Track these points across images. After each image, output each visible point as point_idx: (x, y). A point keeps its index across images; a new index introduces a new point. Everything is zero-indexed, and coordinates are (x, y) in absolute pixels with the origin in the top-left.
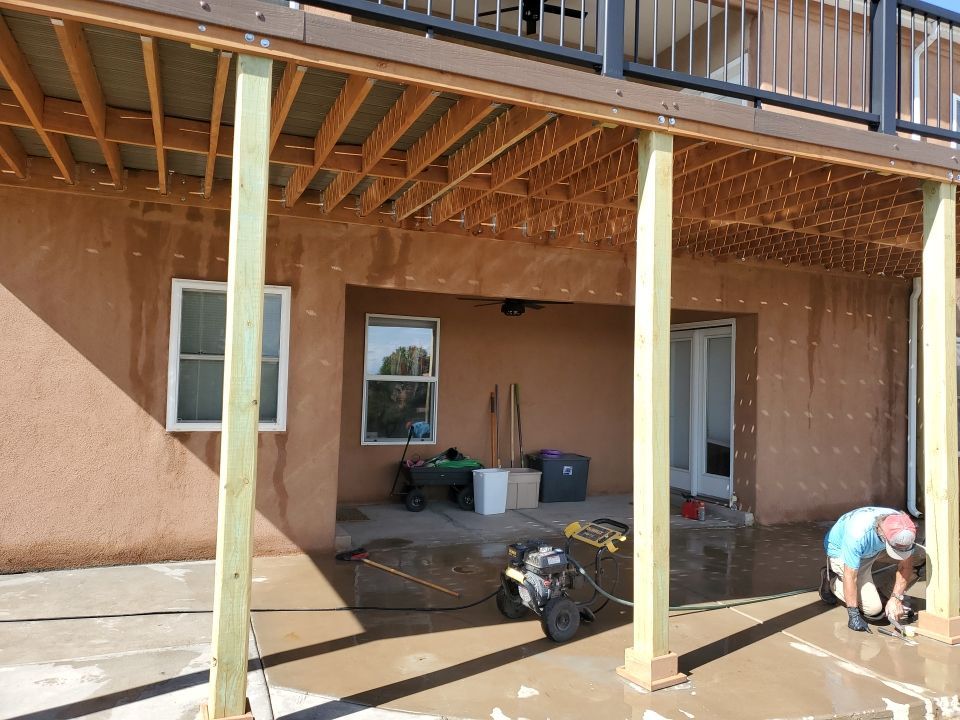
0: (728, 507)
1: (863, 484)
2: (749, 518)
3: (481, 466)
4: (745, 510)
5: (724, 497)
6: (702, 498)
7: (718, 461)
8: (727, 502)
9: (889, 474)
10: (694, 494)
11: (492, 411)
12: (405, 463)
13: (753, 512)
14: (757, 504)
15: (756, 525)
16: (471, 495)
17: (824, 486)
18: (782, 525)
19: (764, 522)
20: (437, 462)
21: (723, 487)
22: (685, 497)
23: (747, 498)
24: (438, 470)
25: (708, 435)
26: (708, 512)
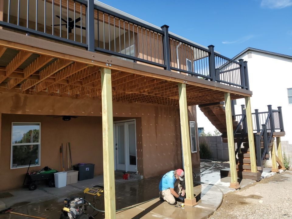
0: (136, 174)
1: (172, 163)
2: (142, 177)
3: (57, 172)
4: (141, 175)
5: (135, 171)
6: (129, 172)
7: (133, 161)
8: (136, 173)
9: (178, 160)
10: (126, 171)
11: (61, 152)
12: (28, 174)
13: (143, 175)
14: (144, 173)
15: (144, 179)
16: (54, 181)
17: (161, 165)
18: (151, 178)
19: (146, 177)
20: (41, 172)
21: (135, 168)
22: (124, 173)
23: (141, 171)
24: (41, 175)
25: (130, 153)
26: (130, 177)
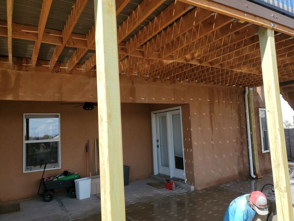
0: (184, 183)
2: (192, 188)
4: (191, 184)
5: (182, 178)
6: (174, 179)
7: (179, 164)
8: (184, 180)
9: (243, 163)
10: (171, 177)
11: (87, 151)
12: (44, 179)
13: (194, 185)
14: (195, 182)
15: (196, 190)
17: (220, 170)
18: (206, 189)
19: (199, 189)
20: (59, 177)
21: (182, 174)
22: (167, 180)
23: (191, 179)
25: (175, 153)
26: (176, 185)
